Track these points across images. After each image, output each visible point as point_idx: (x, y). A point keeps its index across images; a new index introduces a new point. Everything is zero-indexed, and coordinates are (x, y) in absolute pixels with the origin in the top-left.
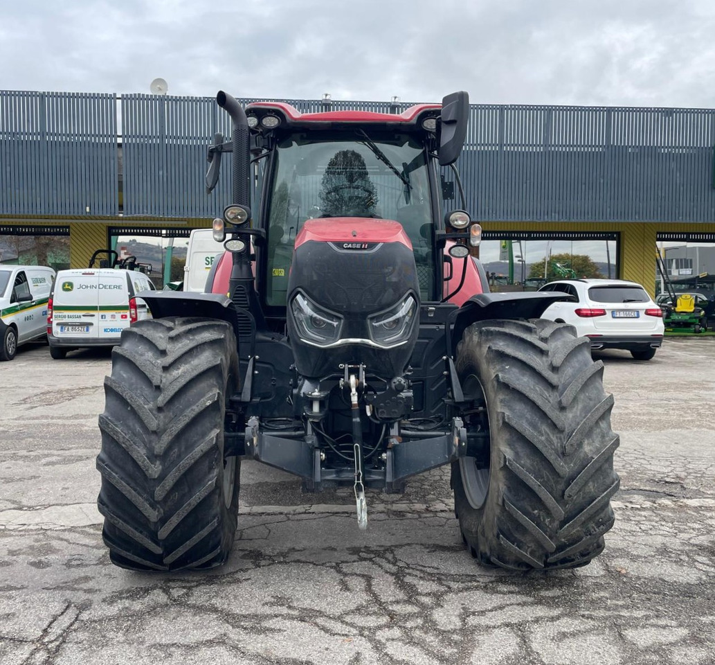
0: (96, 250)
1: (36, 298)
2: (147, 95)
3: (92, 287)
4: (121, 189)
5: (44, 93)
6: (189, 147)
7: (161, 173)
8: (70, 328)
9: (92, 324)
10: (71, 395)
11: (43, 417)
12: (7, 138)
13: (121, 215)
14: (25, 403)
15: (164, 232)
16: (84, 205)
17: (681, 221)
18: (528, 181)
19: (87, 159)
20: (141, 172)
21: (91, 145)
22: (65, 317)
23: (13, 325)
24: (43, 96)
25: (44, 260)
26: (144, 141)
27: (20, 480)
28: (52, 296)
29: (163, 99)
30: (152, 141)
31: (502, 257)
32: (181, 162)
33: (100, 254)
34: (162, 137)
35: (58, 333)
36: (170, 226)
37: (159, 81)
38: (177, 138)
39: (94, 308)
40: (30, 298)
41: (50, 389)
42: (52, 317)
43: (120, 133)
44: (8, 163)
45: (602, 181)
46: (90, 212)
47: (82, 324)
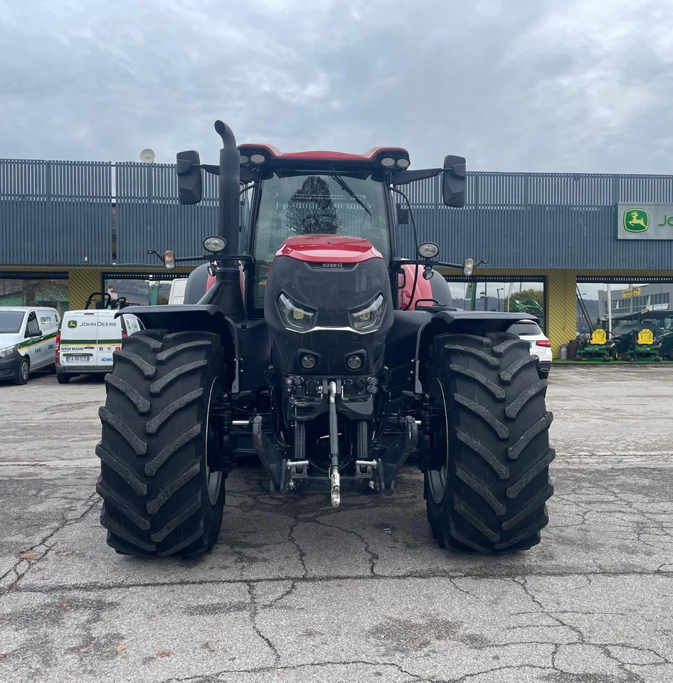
0: (92, 293)
1: (45, 333)
2: (138, 163)
3: (92, 324)
4: (114, 240)
5: (50, 161)
6: (172, 207)
7: (149, 228)
8: (74, 358)
9: (92, 355)
10: (80, 406)
11: (62, 418)
12: (18, 199)
13: (114, 264)
14: (47, 411)
15: (151, 276)
16: (83, 254)
17: (588, 268)
18: (459, 234)
19: (86, 216)
20: (131, 227)
21: (89, 205)
22: (70, 349)
23: (27, 356)
24: (49, 164)
25: (32, 299)
26: (135, 201)
27: (58, 448)
28: (59, 332)
29: (150, 166)
30: (141, 201)
31: (468, 296)
32: (166, 219)
33: (95, 296)
34: (150, 198)
35: (64, 362)
36: (156, 271)
37: (148, 151)
38: (162, 198)
39: (94, 342)
40: (40, 334)
41: (63, 403)
42: (59, 349)
43: (114, 194)
44: (18, 220)
45: (521, 234)
46: (88, 261)
47: (84, 355)
